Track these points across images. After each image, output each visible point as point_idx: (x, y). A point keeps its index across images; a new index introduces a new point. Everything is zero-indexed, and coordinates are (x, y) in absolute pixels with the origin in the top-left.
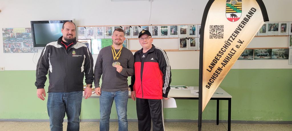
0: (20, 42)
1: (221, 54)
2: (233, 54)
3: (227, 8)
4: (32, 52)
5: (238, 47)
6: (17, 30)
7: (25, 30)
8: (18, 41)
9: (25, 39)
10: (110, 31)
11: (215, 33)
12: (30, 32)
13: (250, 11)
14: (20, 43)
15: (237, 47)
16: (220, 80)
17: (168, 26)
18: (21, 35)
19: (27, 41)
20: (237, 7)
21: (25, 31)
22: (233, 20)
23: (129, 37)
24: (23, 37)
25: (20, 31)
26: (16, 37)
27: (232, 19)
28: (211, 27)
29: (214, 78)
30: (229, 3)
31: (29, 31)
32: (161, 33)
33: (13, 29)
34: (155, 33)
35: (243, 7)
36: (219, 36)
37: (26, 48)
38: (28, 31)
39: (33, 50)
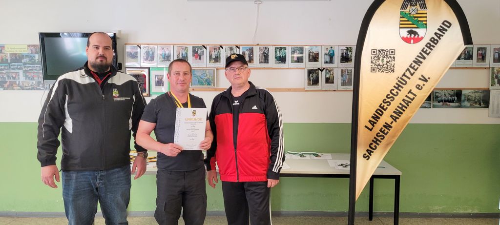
0: (17, 71)
1: (390, 99)
2: (411, 101)
3: (402, 19)
4: (40, 89)
5: (420, 88)
6: (11, 49)
7: (27, 49)
8: (13, 69)
9: (28, 65)
10: (184, 53)
11: (380, 62)
12: (37, 53)
13: (441, 26)
14: (16, 73)
15: (418, 87)
16: (388, 145)
17: (287, 47)
18: (19, 57)
19: (30, 68)
20: (419, 19)
21: (25, 51)
22: (412, 41)
23: (217, 65)
24: (23, 61)
25: (18, 50)
26: (9, 61)
27: (411, 39)
28: (374, 52)
29: (378, 142)
30: (405, 10)
31: (34, 50)
32: (274, 59)
33: (4, 47)
34: (265, 59)
35: (429, 19)
36: (387, 69)
37: (29, 81)
38: (32, 50)
39: (41, 85)
